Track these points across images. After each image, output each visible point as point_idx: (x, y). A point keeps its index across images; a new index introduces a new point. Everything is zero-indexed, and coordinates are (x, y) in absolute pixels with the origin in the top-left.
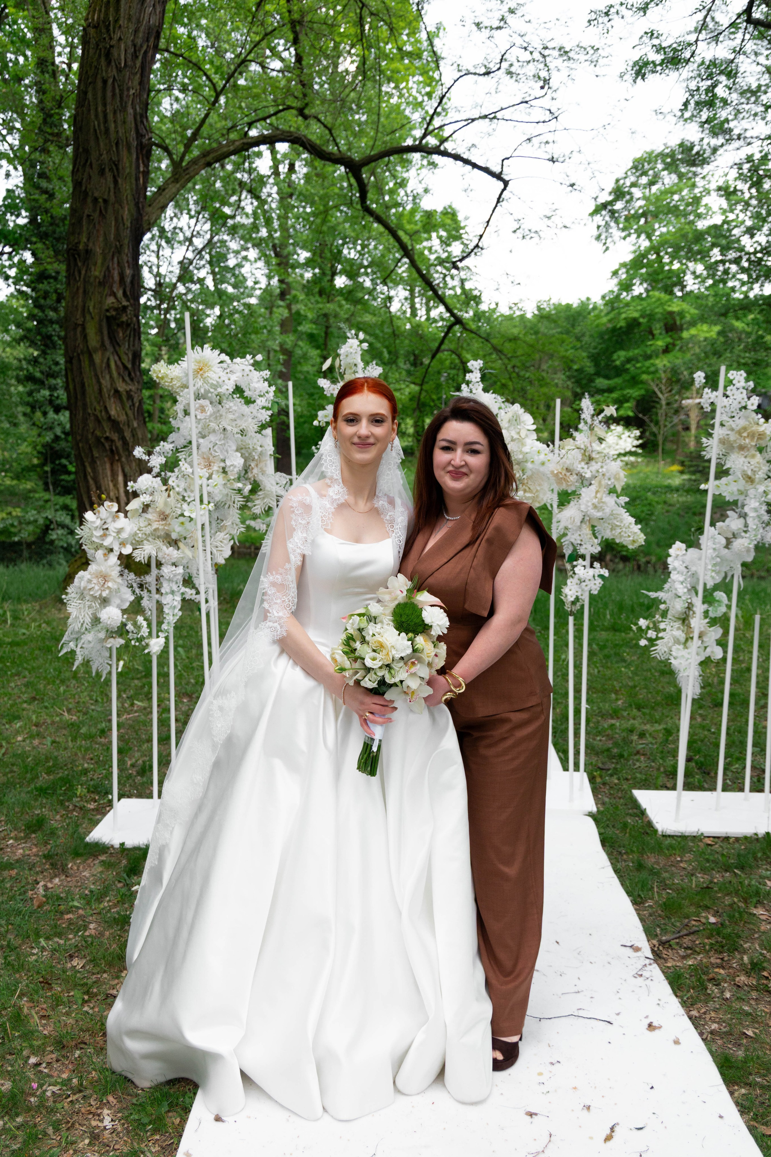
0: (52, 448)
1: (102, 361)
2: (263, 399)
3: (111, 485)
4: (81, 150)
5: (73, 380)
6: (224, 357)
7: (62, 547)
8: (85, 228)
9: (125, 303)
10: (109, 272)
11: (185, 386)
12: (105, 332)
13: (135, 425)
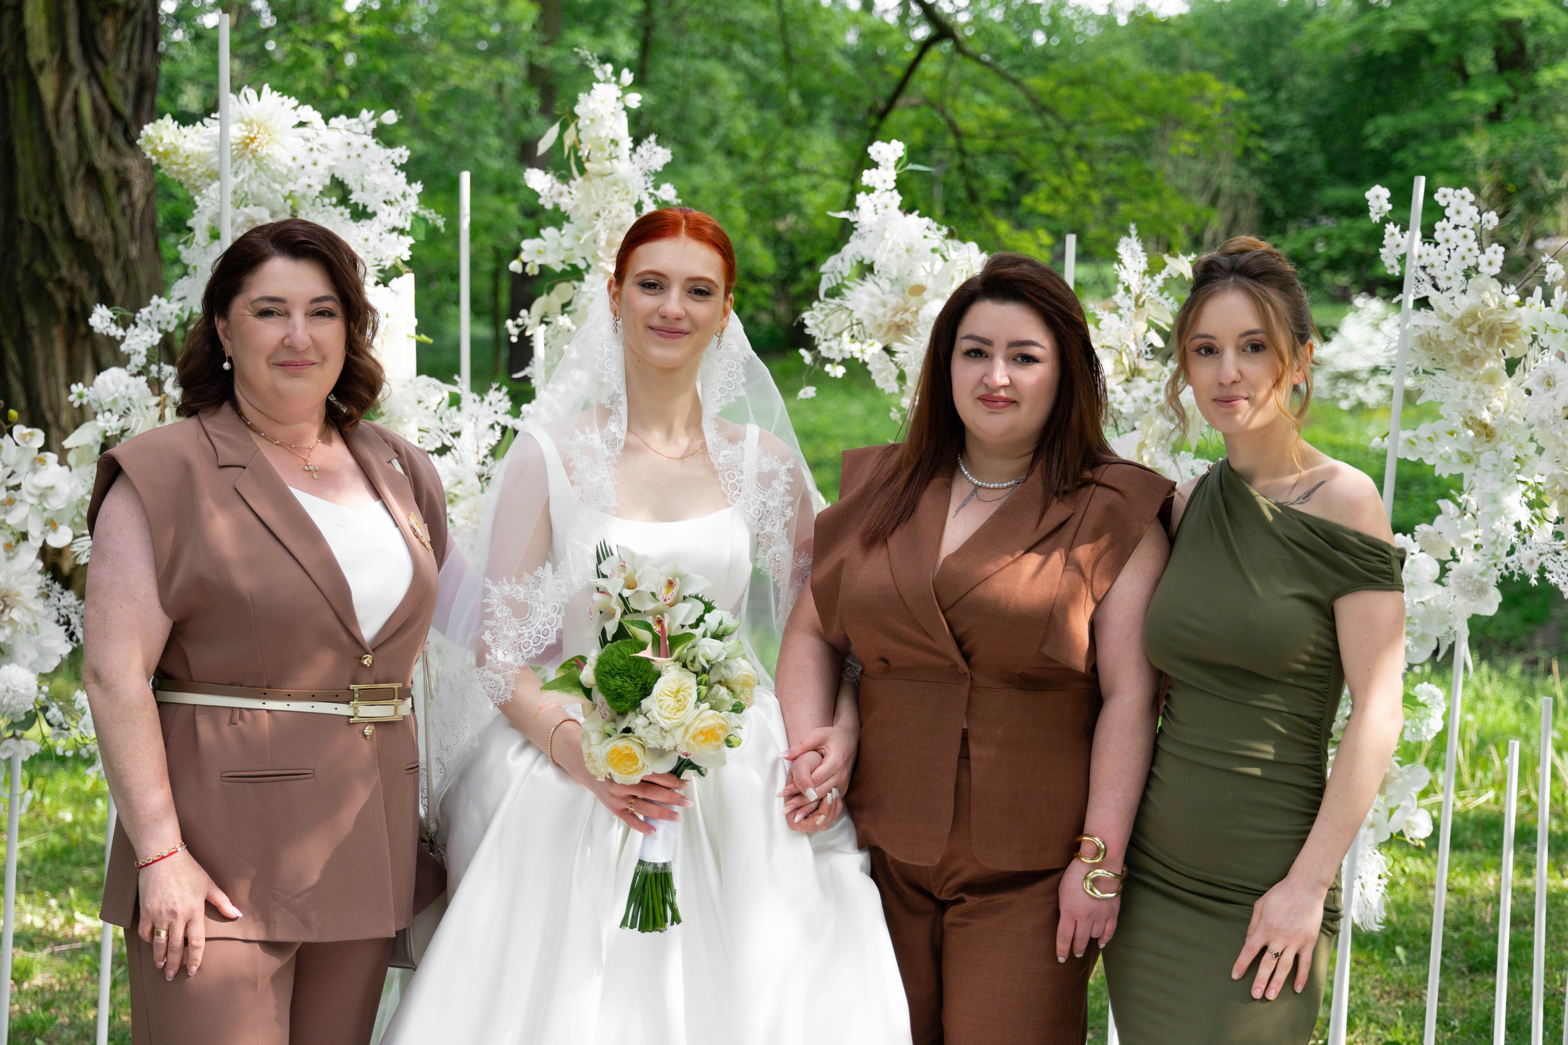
1: (60, 98)
2: (394, 211)
6: (308, 113)
11: (215, 175)
12: (73, 28)
13: (134, 251)
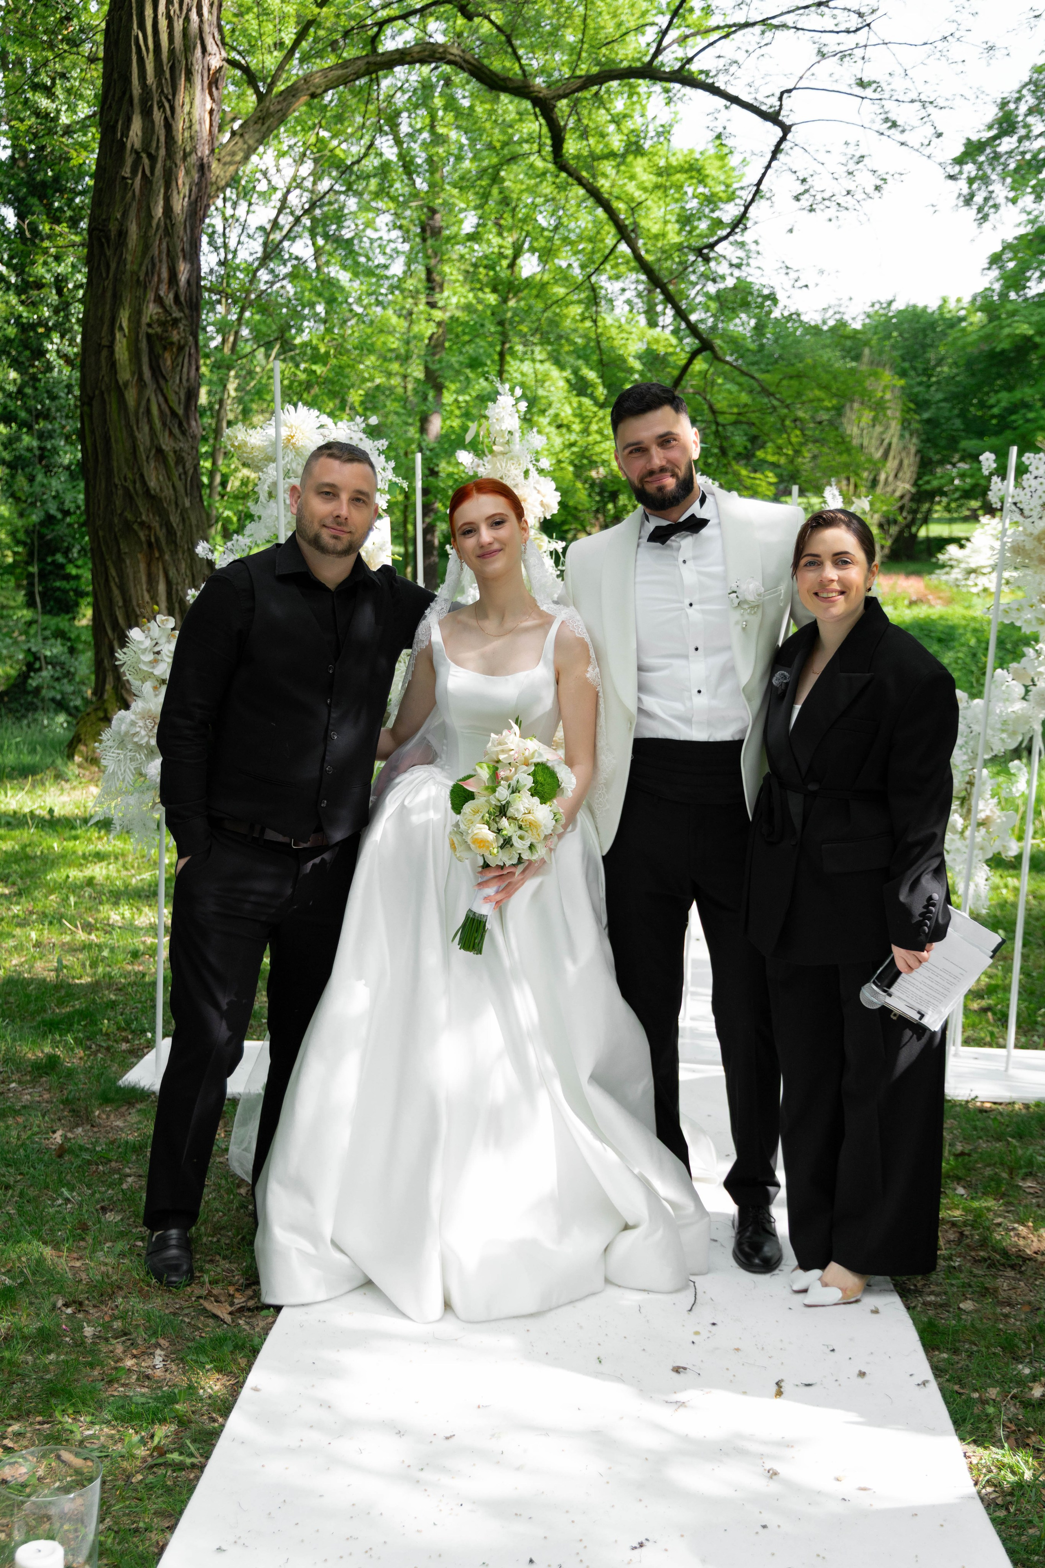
0: (41, 536)
1: (138, 404)
3: (147, 597)
4: (115, 76)
5: (93, 432)
6: (324, 419)
7: (53, 700)
8: (118, 197)
9: (177, 314)
10: (154, 265)
11: (271, 459)
12: (145, 359)
